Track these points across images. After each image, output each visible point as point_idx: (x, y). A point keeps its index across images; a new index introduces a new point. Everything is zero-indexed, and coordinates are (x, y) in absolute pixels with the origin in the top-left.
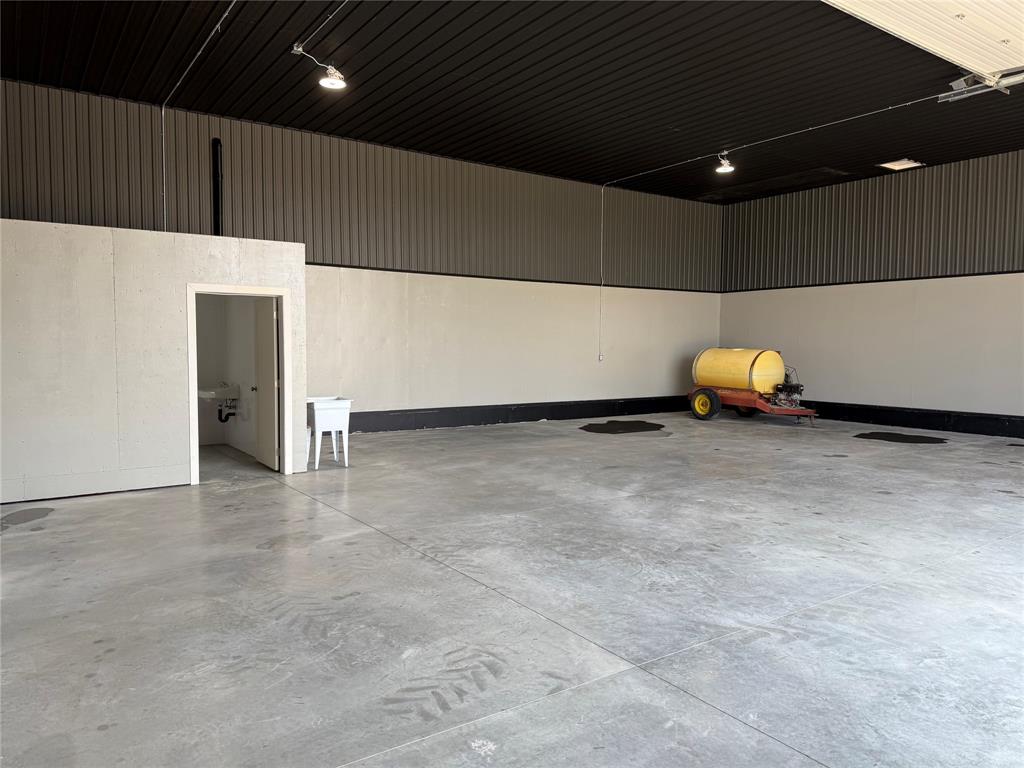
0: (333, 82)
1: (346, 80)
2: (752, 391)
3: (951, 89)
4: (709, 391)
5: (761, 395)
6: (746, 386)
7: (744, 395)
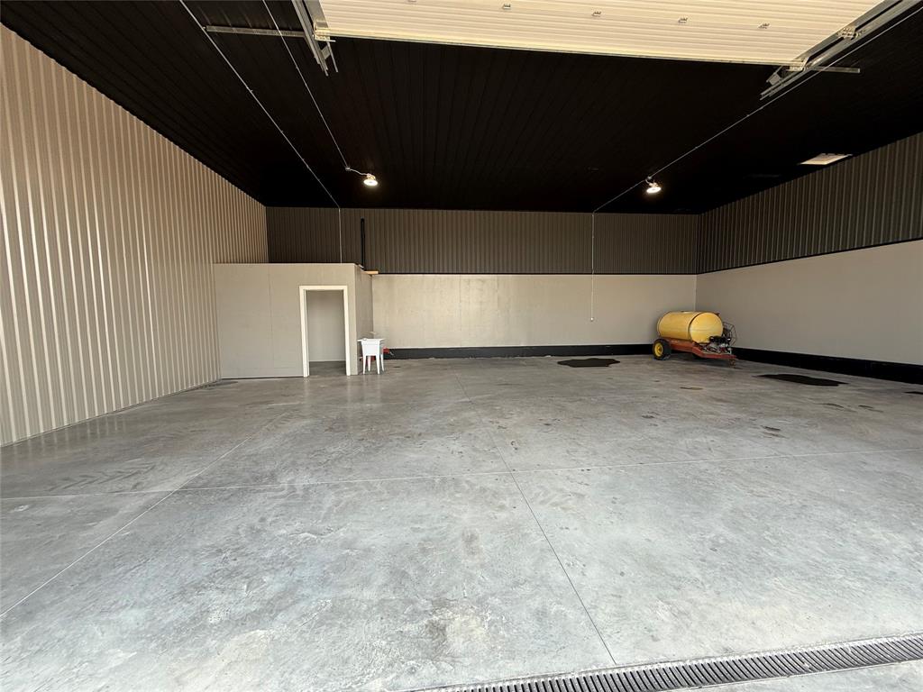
0: (371, 182)
1: (377, 179)
2: (691, 341)
3: (770, 85)
4: (664, 341)
5: (697, 344)
6: (686, 338)
7: (686, 344)
